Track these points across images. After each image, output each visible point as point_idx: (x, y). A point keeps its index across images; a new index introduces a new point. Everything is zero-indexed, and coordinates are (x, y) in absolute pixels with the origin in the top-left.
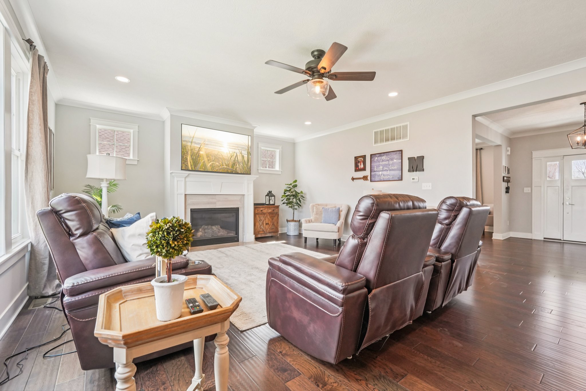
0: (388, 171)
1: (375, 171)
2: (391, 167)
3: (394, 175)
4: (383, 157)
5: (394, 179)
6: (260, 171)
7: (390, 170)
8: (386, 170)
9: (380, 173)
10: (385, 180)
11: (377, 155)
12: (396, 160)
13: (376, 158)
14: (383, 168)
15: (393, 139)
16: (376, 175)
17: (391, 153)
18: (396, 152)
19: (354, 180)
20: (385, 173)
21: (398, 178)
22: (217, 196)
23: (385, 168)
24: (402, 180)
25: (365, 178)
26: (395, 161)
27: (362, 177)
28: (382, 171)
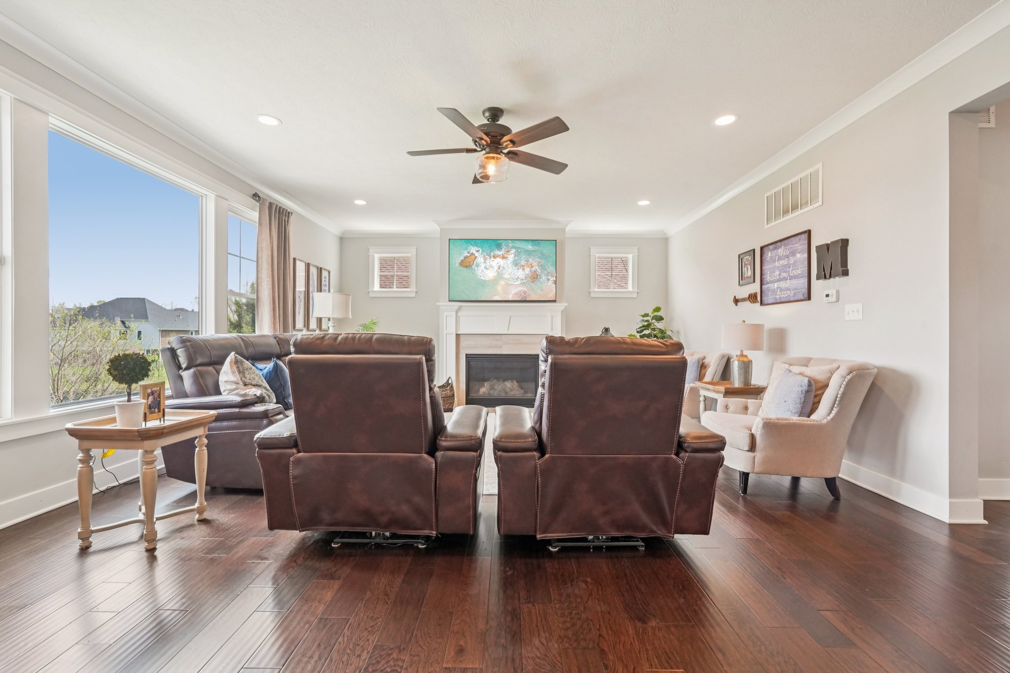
0: (788, 281)
1: (768, 283)
2: (792, 270)
3: (796, 289)
4: (780, 250)
5: (797, 298)
6: (593, 295)
7: (791, 278)
8: (785, 279)
9: (776, 285)
10: (782, 300)
11: (771, 247)
12: (799, 253)
13: (770, 253)
14: (780, 275)
15: (795, 208)
16: (769, 290)
17: (792, 239)
18: (799, 237)
19: (739, 304)
20: (783, 284)
21: (803, 296)
22: (503, 336)
23: (784, 275)
24: (809, 298)
25: (752, 298)
26: (798, 255)
27: (747, 296)
28: (779, 280)
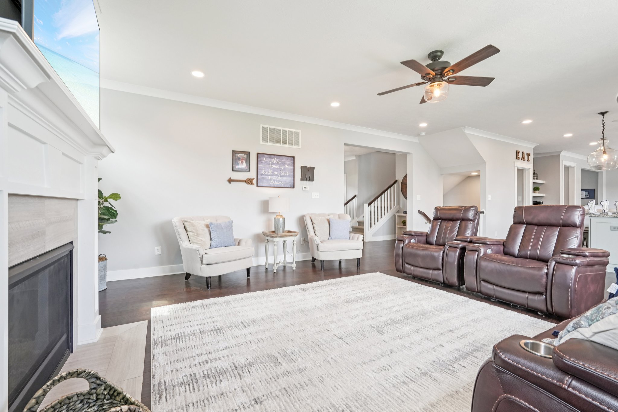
0: (279, 177)
1: (262, 175)
2: (282, 172)
3: (285, 182)
4: (273, 160)
5: (286, 186)
7: (281, 176)
8: (276, 175)
9: (270, 177)
10: (275, 186)
11: (266, 156)
12: (288, 165)
13: (264, 159)
14: (273, 172)
15: (285, 142)
16: (264, 179)
17: (283, 157)
18: (288, 158)
19: (231, 182)
20: (275, 178)
21: (290, 186)
23: (276, 173)
24: (294, 187)
25: (249, 181)
26: (287, 166)
27: (245, 179)
28: (272, 175)
